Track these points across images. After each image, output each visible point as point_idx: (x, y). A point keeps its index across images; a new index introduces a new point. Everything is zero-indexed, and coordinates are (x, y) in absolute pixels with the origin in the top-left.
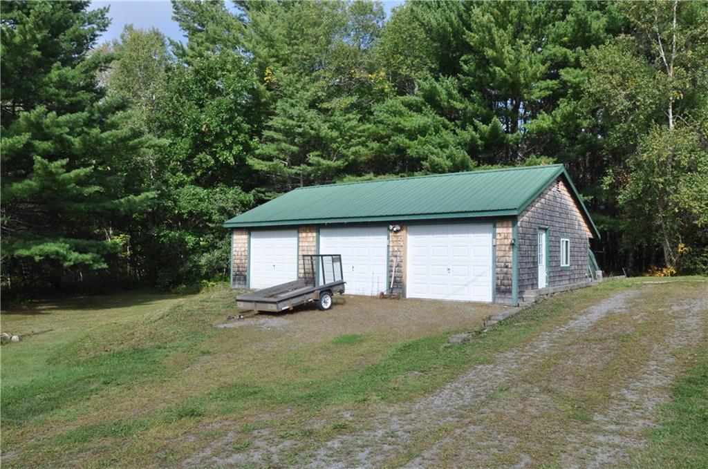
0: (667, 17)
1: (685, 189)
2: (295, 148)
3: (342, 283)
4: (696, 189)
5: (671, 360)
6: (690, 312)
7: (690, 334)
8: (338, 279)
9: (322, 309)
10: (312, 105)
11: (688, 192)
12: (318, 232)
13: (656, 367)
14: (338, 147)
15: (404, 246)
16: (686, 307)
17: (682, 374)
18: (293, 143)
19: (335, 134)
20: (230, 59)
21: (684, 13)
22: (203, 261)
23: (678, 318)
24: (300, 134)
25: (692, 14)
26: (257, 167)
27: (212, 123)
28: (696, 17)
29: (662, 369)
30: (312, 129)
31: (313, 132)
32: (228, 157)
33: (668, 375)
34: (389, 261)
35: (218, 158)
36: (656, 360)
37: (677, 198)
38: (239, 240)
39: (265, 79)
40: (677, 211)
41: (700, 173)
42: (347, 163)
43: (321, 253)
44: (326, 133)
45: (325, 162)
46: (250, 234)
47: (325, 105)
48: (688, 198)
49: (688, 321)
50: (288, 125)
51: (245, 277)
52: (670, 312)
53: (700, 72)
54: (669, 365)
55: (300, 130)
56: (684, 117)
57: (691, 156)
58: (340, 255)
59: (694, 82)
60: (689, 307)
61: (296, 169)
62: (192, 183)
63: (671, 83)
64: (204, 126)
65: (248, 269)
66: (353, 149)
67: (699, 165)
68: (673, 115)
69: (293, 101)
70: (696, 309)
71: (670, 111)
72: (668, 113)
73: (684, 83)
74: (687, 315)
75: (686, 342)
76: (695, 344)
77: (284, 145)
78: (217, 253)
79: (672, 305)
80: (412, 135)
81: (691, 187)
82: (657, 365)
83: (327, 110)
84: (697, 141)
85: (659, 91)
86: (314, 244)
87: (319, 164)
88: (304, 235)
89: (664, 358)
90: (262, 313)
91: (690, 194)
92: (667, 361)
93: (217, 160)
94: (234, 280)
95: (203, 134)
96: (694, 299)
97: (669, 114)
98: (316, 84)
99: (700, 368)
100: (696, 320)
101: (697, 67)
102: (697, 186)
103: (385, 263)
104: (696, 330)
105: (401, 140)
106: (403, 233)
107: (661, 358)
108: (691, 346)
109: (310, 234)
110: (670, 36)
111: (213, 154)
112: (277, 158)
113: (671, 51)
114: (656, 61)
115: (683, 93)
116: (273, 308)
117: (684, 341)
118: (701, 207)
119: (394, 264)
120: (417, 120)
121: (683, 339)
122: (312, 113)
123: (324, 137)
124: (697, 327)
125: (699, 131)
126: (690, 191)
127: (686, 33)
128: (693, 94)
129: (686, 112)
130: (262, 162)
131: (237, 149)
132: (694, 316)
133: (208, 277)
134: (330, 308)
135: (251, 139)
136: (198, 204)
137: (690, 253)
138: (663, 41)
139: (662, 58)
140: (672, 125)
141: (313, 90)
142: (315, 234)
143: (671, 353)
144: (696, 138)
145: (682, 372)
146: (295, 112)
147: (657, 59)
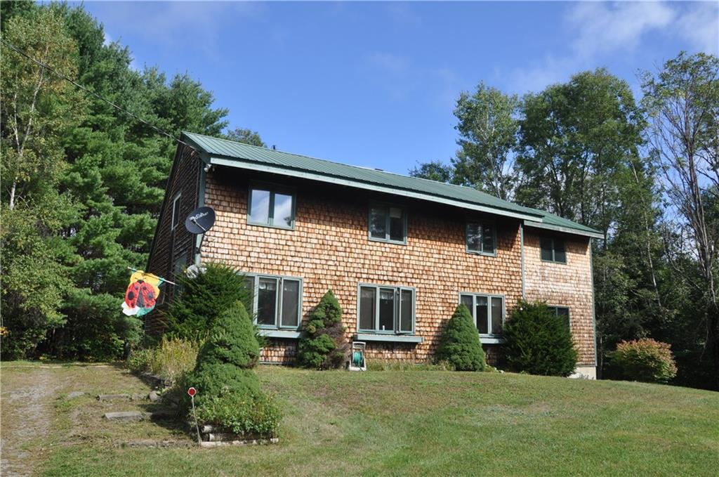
0: (27, 98)
1: (17, 271)
4: (27, 272)
5: (24, 455)
6: (30, 400)
7: (36, 424)
11: (20, 274)
13: (9, 466)
16: (25, 395)
17: (40, 468)
21: (42, 101)
23: (20, 407)
25: (49, 105)
28: (51, 109)
29: (17, 466)
33: (25, 472)
36: (8, 458)
37: (7, 279)
40: (5, 293)
41: (34, 256)
48: (19, 280)
49: (31, 409)
52: (10, 402)
53: (48, 161)
54: (23, 460)
56: (26, 199)
57: (27, 239)
59: (41, 168)
60: (28, 394)
63: (21, 162)
67: (34, 249)
68: (15, 194)
70: (36, 396)
71: (14, 190)
72: (11, 191)
73: (32, 167)
74: (28, 403)
75: (35, 433)
76: (45, 433)
79: (10, 393)
81: (23, 270)
82: (10, 463)
84: (35, 225)
85: (7, 167)
89: (16, 454)
91: (22, 276)
92: (19, 456)
96: (32, 385)
97: (11, 193)
99: (57, 458)
100: (38, 407)
101: (46, 155)
102: (29, 270)
104: (41, 418)
107: (13, 454)
108: (40, 436)
110: (27, 118)
113: (25, 133)
114: (9, 137)
115: (30, 176)
117: (33, 431)
118: (30, 291)
121: (30, 430)
124: (41, 415)
125: (38, 217)
126: (22, 274)
127: (43, 121)
128: (38, 179)
129: (30, 195)
132: (35, 404)
137: (9, 337)
138: (19, 120)
139: (15, 136)
140: (12, 204)
143: (22, 447)
144: (34, 222)
145: (39, 466)
147: (11, 135)
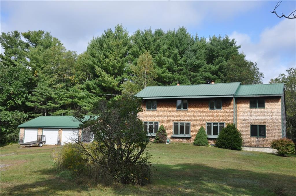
2: (43, 100)
3: (45, 141)
8: (45, 140)
9: (40, 146)
10: (50, 85)
12: (43, 129)
14: (57, 101)
15: (61, 134)
18: (42, 98)
19: (56, 96)
20: (22, 68)
22: (8, 136)
24: (45, 95)
26: (29, 105)
27: (14, 91)
30: (49, 94)
31: (49, 95)
32: (19, 102)
34: (58, 137)
35: (16, 102)
38: (22, 131)
39: (35, 74)
42: (60, 106)
43: (43, 135)
44: (53, 96)
45: (53, 105)
46: (25, 129)
47: (54, 86)
50: (41, 92)
51: (23, 141)
55: (45, 94)
58: (45, 135)
61: (43, 107)
62: (5, 110)
64: (12, 92)
65: (24, 138)
66: (63, 101)
69: (44, 84)
77: (39, 98)
78: (13, 134)
80: (80, 99)
83: (55, 88)
86: (42, 132)
87: (50, 105)
88: (39, 130)
90: (26, 147)
93: (15, 103)
94: (20, 141)
95: (10, 94)
98: (52, 79)
103: (57, 137)
105: (76, 100)
106: (61, 130)
109: (41, 130)
111: (14, 101)
112: (37, 102)
116: (29, 146)
119: (59, 138)
120: (82, 94)
122: (49, 89)
123: (53, 97)
130: (31, 103)
131: (23, 99)
133: (9, 142)
134: (42, 146)
135: (28, 95)
136: (7, 118)
141: (51, 81)
142: (42, 130)
146: (44, 87)
